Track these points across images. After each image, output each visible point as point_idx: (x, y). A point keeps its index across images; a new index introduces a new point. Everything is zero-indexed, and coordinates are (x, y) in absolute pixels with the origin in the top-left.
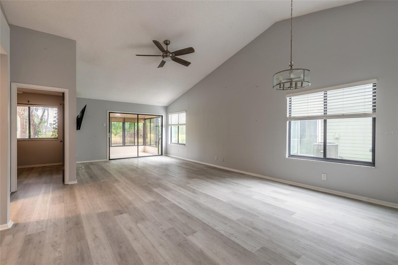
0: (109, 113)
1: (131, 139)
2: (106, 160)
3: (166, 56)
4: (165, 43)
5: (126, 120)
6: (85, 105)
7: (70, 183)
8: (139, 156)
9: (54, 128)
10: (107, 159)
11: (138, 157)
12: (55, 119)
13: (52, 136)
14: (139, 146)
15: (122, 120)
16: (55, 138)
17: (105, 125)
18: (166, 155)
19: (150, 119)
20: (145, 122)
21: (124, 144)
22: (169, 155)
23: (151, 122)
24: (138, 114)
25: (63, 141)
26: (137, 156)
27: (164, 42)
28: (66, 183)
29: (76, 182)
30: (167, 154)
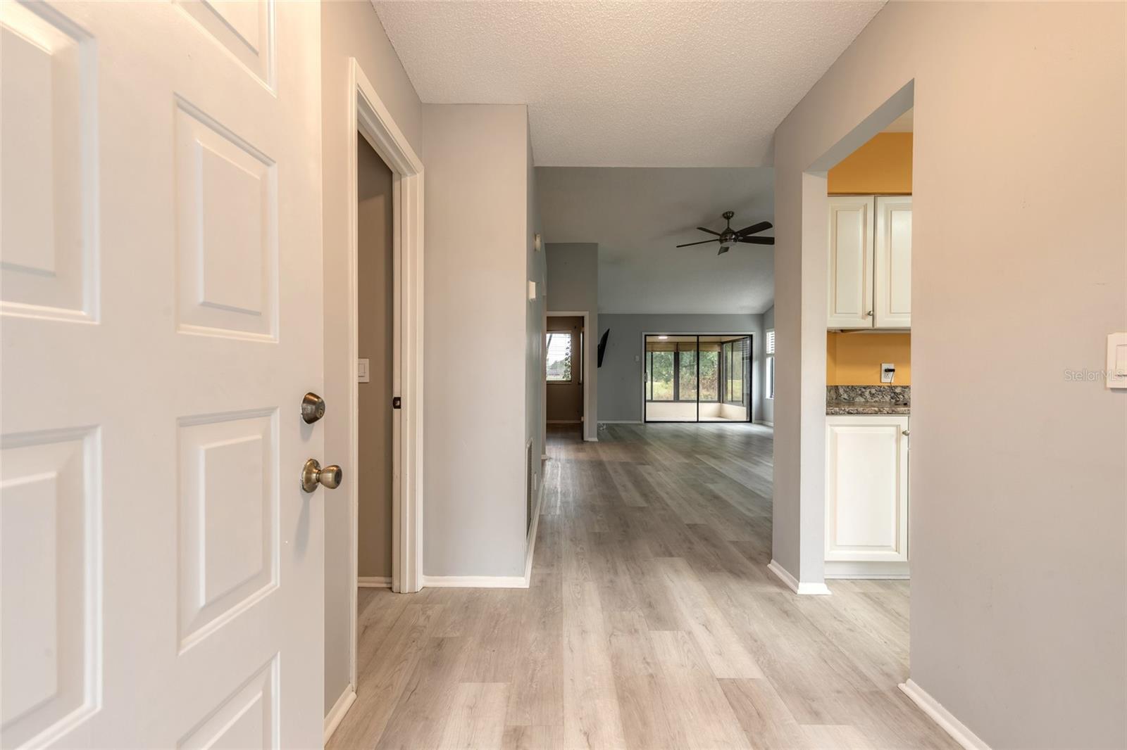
0: (646, 336)
1: (708, 393)
2: (640, 422)
3: (726, 240)
4: (725, 217)
5: (680, 347)
6: (607, 329)
7: (590, 439)
8: (699, 420)
9: (566, 365)
10: (641, 420)
11: (698, 422)
12: (568, 351)
13: (563, 378)
14: (699, 404)
15: (673, 347)
16: (567, 381)
17: (637, 358)
18: (760, 422)
19: (733, 342)
20: (722, 349)
21: (677, 399)
22: (766, 423)
23: (734, 349)
24: (698, 336)
25: (581, 385)
26: (696, 420)
27: (724, 215)
28: (585, 439)
29: (596, 440)
30: (762, 420)
